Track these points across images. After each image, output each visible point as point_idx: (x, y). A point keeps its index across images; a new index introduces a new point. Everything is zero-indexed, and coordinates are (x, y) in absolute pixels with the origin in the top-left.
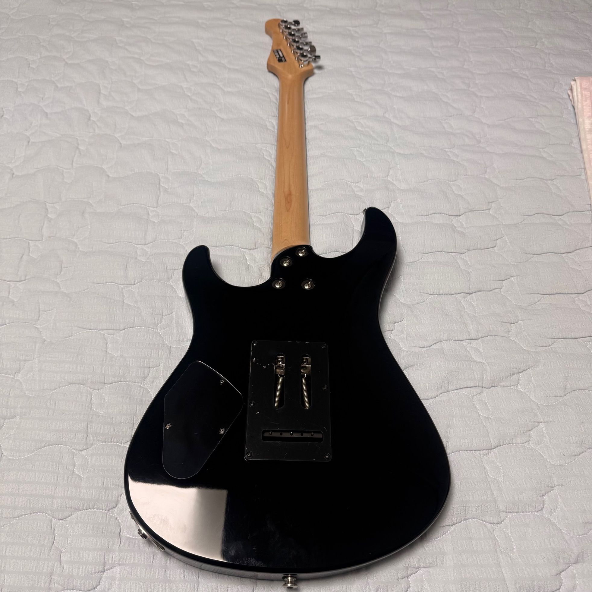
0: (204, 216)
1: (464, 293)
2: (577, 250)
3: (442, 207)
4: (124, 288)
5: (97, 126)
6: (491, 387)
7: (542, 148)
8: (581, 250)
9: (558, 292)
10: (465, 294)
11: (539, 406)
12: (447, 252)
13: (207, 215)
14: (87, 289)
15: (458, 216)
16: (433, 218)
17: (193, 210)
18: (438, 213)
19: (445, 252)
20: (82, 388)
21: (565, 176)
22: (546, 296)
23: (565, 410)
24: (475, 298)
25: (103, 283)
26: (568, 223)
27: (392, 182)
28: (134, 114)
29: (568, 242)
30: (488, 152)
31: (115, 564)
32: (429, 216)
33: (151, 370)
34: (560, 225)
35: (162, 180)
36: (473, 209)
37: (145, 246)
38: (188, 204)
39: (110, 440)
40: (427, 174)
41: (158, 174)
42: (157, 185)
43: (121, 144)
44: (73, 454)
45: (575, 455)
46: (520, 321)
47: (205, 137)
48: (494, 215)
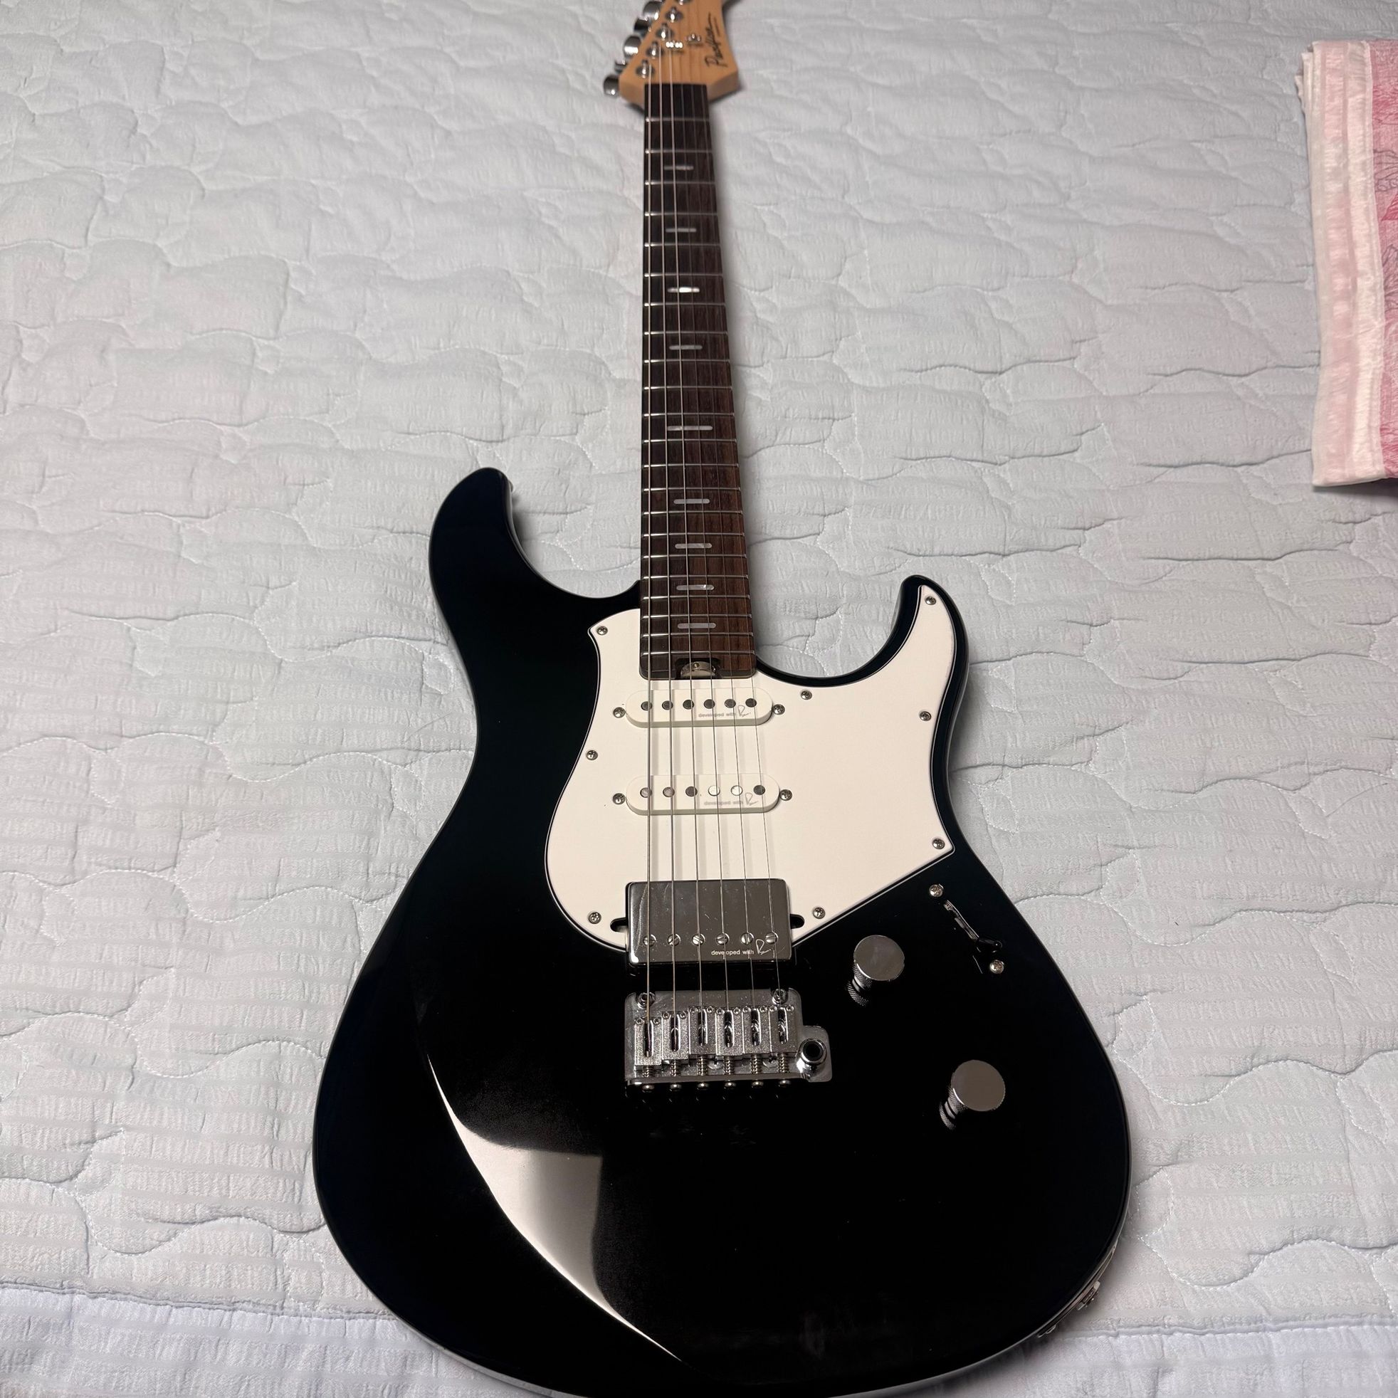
0: (384, 361)
1: (991, 553)
2: (1272, 458)
3: (960, 351)
4: (184, 526)
5: (151, 145)
6: (1025, 765)
7: (1217, 215)
8: (1282, 458)
9: (1216, 556)
10: (992, 556)
11: (1133, 810)
12: (962, 460)
13: (392, 360)
14: (99, 525)
15: (996, 373)
16: (936, 377)
17: (360, 346)
18: (951, 366)
19: (957, 459)
20: (69, 746)
21: (1265, 281)
22: (1184, 563)
23: (1194, 820)
24: (1014, 566)
25: (135, 513)
26: (1260, 395)
27: (848, 290)
28: (239, 120)
29: (1252, 440)
30: (1085, 221)
31: (118, 1127)
32: (929, 371)
33: (231, 707)
34: (1239, 398)
35: (293, 274)
36: (1035, 356)
37: (241, 429)
38: (348, 333)
39: (126, 864)
40: (932, 273)
41: (286, 260)
42: (281, 288)
43: (203, 190)
44: (41, 891)
45: (1204, 925)
46: (1112, 621)
47: (404, 175)
48: (1081, 372)
